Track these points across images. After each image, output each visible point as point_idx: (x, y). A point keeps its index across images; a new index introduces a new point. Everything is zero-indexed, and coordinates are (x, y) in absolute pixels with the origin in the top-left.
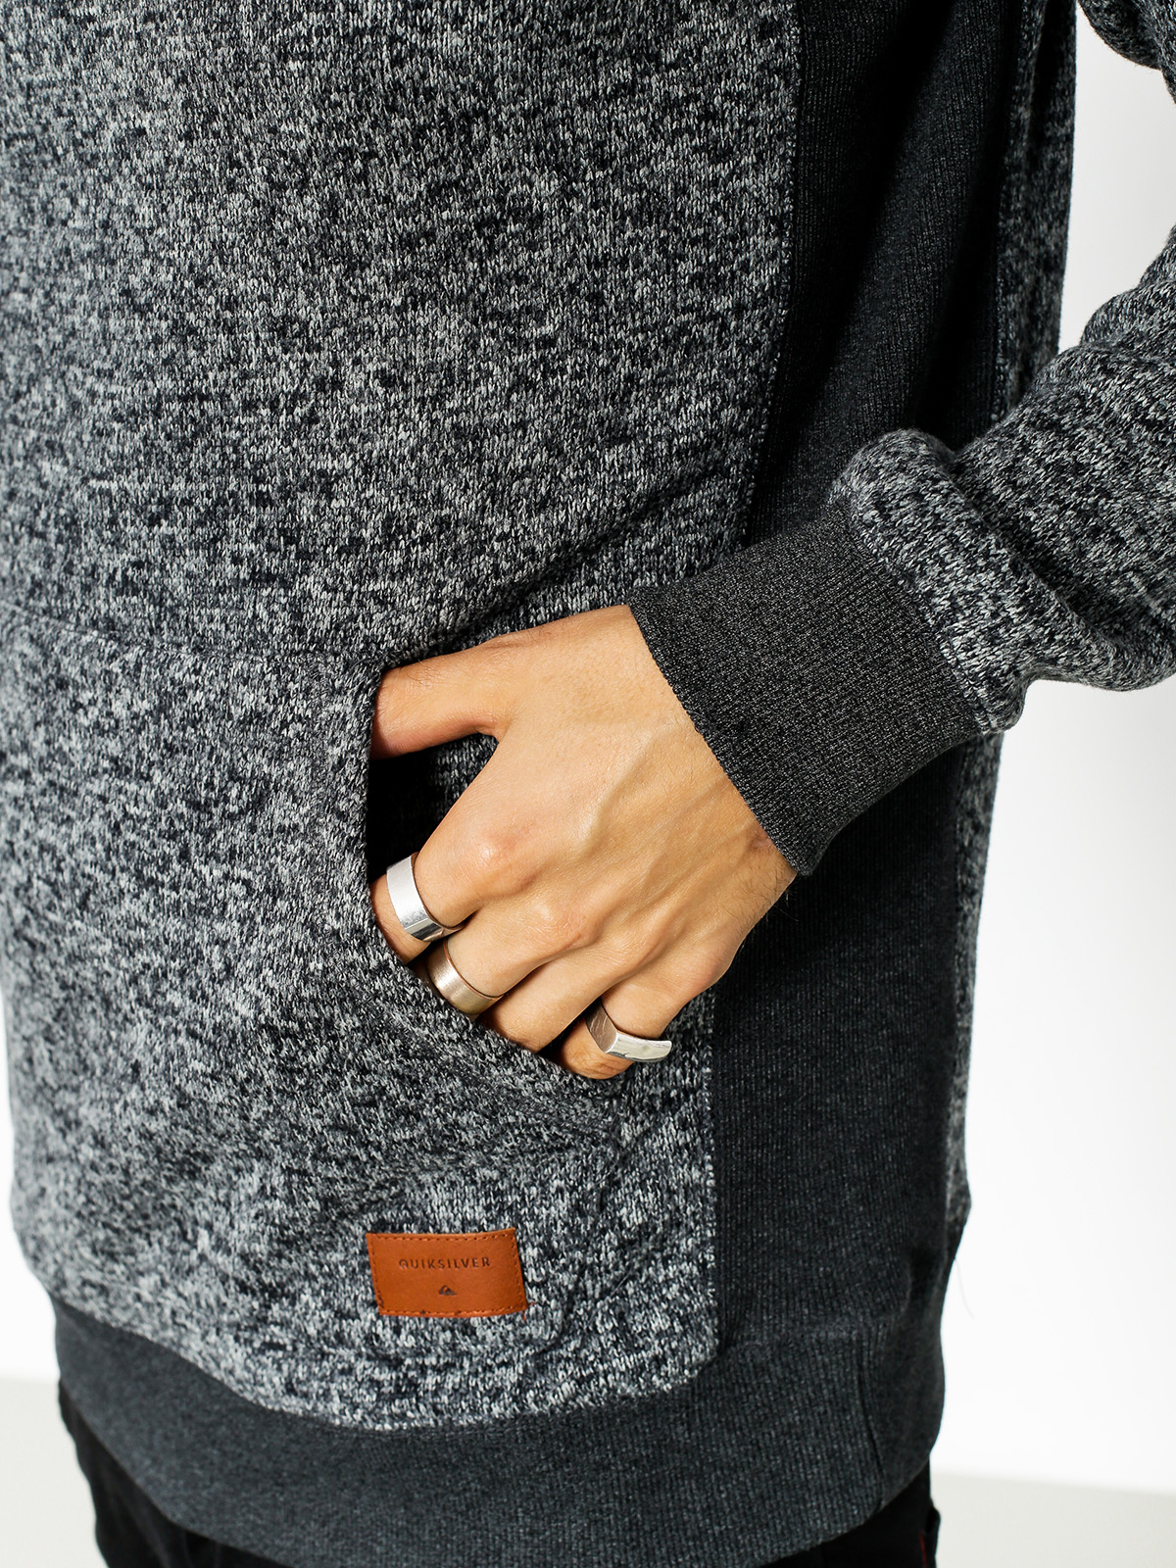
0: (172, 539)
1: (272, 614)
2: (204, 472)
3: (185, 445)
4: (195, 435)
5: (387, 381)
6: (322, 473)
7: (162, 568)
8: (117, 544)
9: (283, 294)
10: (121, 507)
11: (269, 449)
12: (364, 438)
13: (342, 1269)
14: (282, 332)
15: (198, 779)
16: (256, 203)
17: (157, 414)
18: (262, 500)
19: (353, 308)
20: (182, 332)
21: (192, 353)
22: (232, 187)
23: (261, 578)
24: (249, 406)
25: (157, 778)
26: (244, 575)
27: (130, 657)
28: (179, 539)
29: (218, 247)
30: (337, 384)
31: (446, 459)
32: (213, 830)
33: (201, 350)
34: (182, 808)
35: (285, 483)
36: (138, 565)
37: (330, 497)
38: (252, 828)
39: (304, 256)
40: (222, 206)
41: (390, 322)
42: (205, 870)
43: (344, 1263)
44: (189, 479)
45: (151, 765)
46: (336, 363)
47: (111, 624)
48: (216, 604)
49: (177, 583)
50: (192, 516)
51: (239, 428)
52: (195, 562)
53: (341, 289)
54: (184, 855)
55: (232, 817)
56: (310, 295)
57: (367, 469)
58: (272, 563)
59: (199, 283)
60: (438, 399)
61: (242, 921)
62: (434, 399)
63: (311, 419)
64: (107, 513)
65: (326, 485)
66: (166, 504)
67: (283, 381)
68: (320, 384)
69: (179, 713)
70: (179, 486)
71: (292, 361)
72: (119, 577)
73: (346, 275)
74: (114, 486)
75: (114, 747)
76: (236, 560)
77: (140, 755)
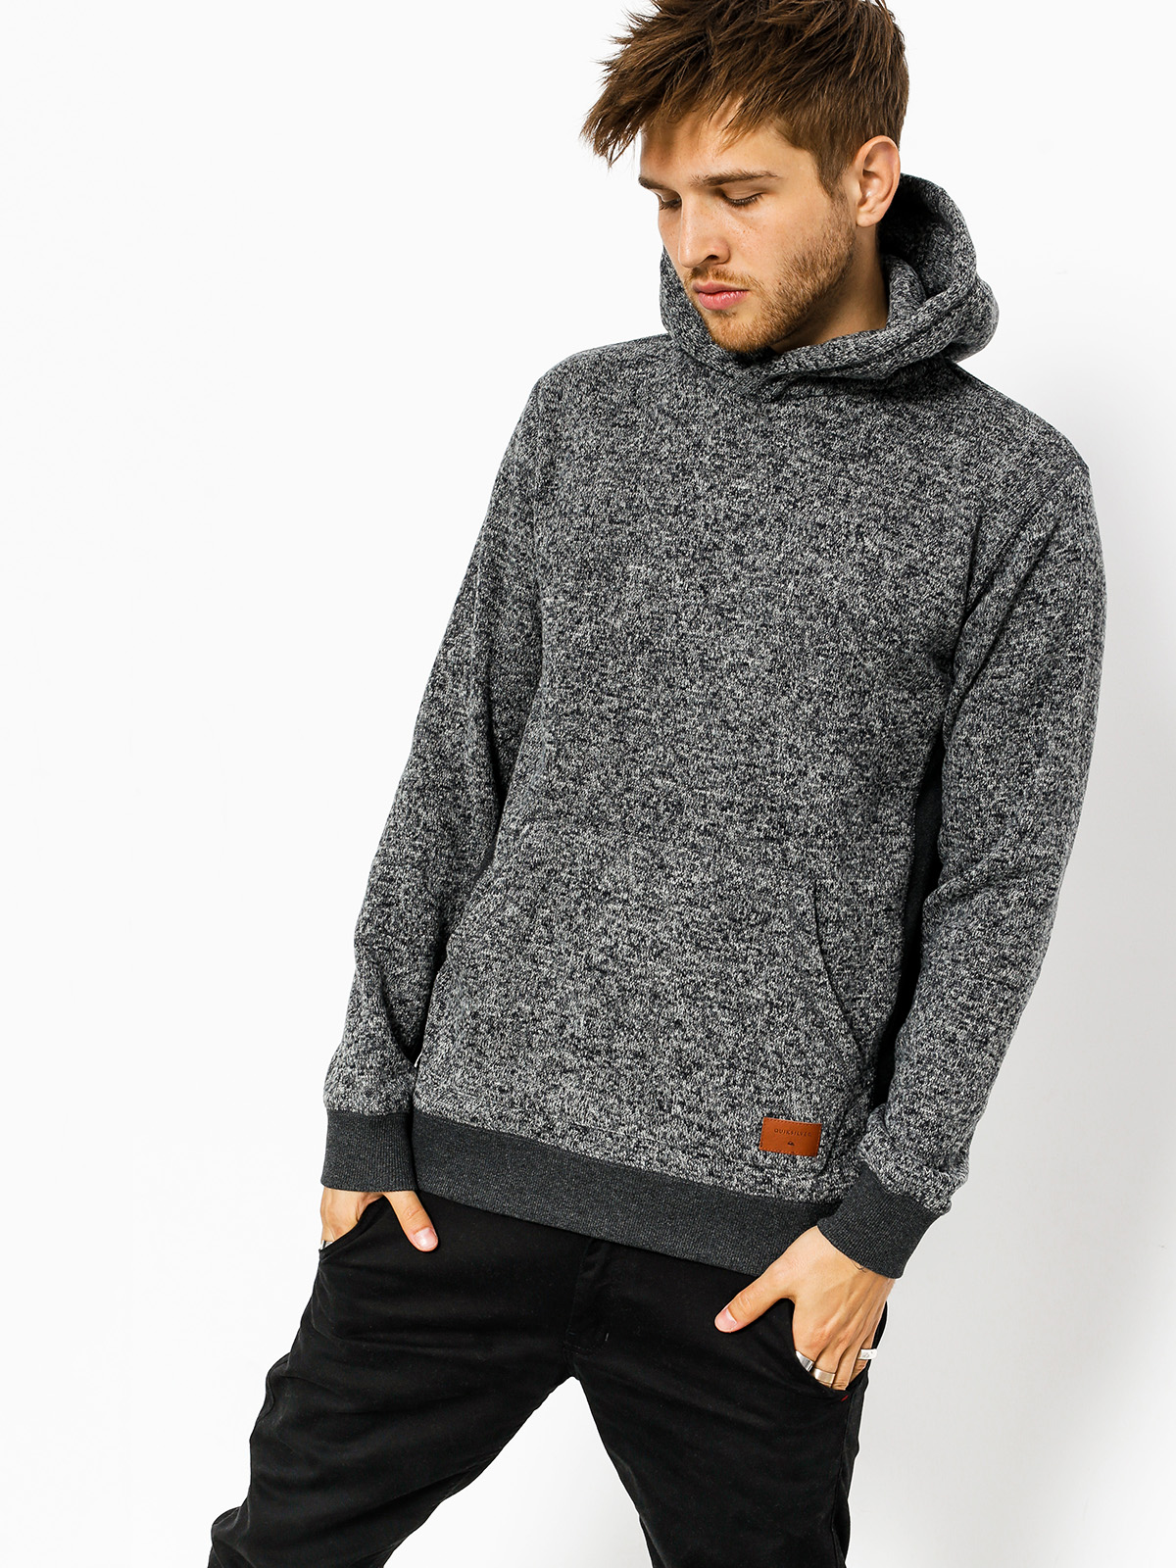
0: (731, 817)
2: (750, 794)
3: (743, 783)
4: (749, 780)
5: (823, 778)
6: (796, 805)
7: (725, 827)
8: (704, 815)
9: (793, 736)
10: (709, 802)
11: (778, 791)
12: (812, 796)
13: (748, 1129)
14: (790, 750)
15: (736, 909)
16: (792, 702)
17: (735, 769)
18: (772, 809)
19: (816, 749)
20: (752, 740)
21: (755, 749)
22: (784, 693)
23: (768, 839)
24: (773, 774)
25: (713, 908)
26: (761, 836)
27: (706, 860)
28: (735, 818)
29: (774, 713)
30: (805, 774)
31: (838, 811)
32: (742, 930)
33: (759, 749)
34: (727, 921)
35: (782, 805)
36: (713, 825)
37: (798, 814)
38: (762, 931)
39: (804, 725)
40: (778, 699)
41: (828, 757)
42: (736, 945)
43: (749, 1126)
44: (743, 796)
45: (710, 903)
46: (806, 767)
47: (694, 846)
49: (731, 834)
50: (742, 810)
51: (768, 781)
52: (741, 828)
53: (813, 740)
54: (726, 938)
55: (752, 926)
56: (802, 739)
57: (812, 807)
58: (773, 834)
59: (763, 724)
60: (839, 788)
61: (756, 964)
62: (838, 788)
63: (795, 784)
64: (702, 803)
65: (797, 809)
66: (731, 804)
67: (787, 768)
68: (800, 772)
69: (728, 884)
70: (738, 798)
71: (791, 761)
72: (702, 828)
73: (816, 736)
74: (709, 793)
75: (689, 894)
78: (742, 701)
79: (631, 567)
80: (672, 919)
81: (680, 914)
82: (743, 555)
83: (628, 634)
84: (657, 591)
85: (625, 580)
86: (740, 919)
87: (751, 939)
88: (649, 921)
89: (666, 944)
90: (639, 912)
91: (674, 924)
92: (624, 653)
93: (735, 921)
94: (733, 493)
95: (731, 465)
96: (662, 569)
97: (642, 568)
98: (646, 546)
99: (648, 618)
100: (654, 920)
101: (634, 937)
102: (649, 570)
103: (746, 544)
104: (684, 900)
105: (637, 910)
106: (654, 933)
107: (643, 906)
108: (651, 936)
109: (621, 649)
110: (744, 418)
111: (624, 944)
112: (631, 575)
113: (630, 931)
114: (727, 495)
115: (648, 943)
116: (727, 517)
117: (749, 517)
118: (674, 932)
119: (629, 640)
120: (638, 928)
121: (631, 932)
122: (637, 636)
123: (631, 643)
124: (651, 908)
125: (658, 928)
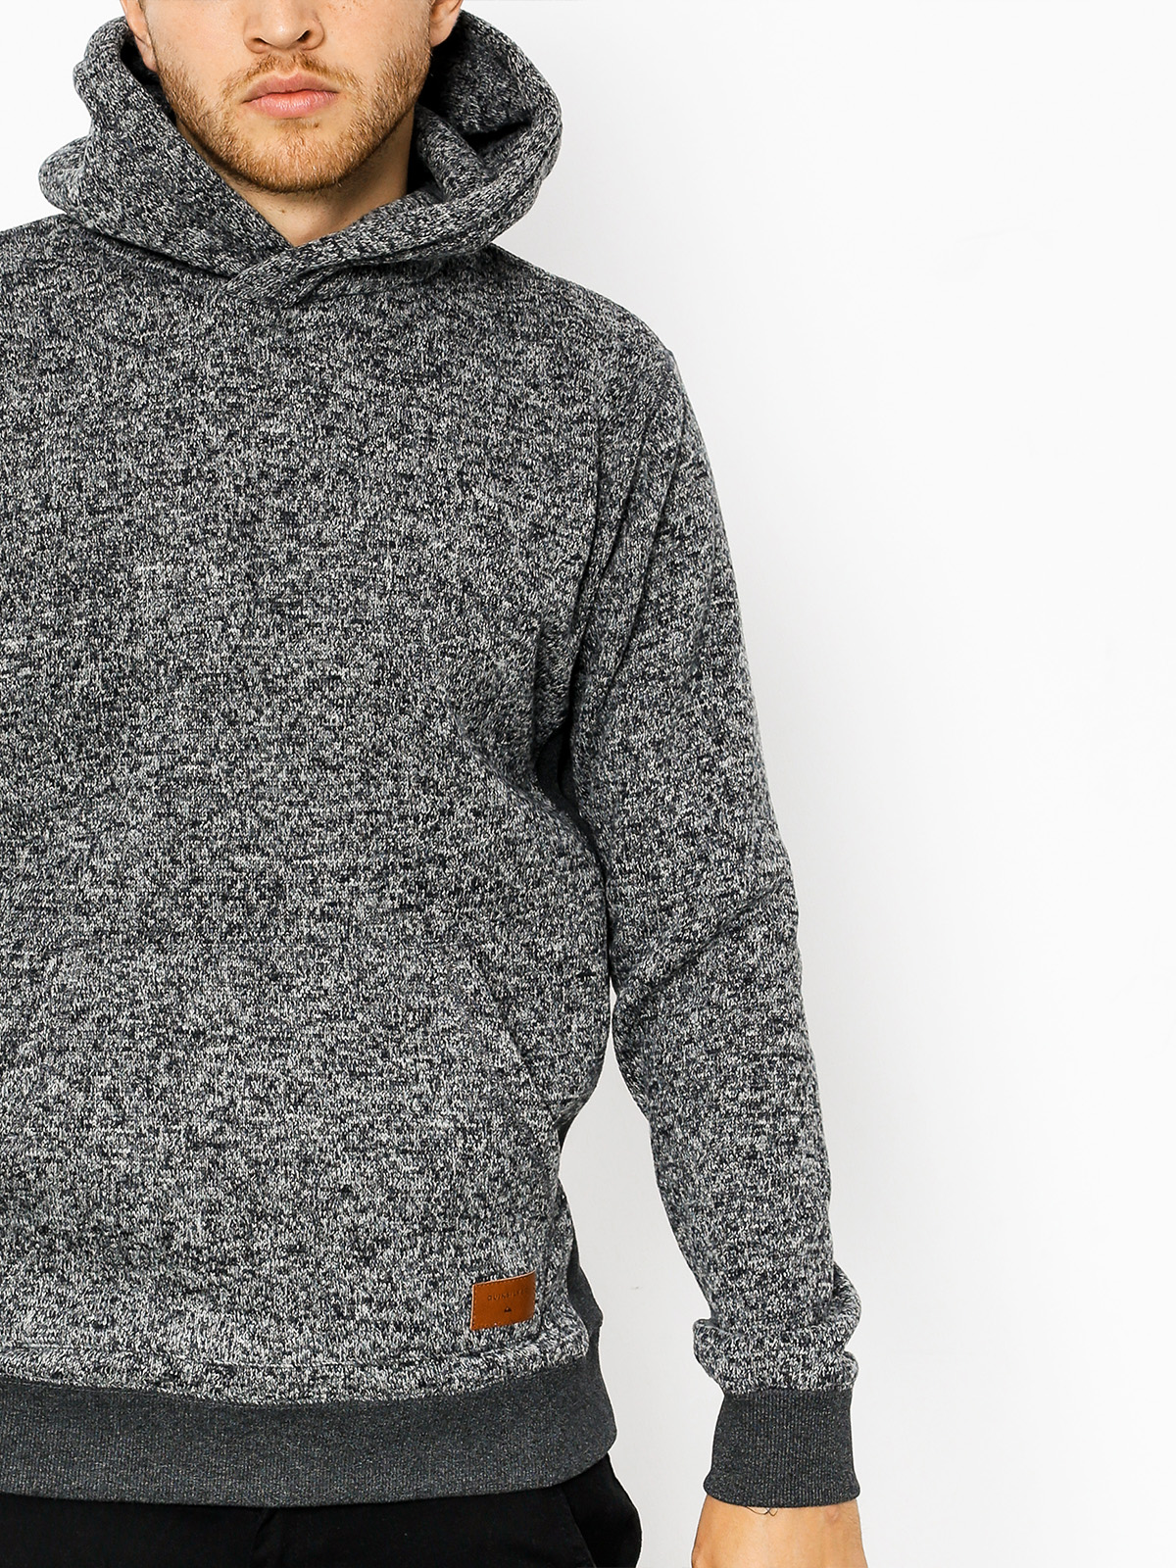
0: (357, 888)
1: (415, 925)
2: (377, 852)
3: (366, 838)
4: (372, 832)
5: (477, 814)
6: (441, 855)
7: (350, 904)
8: (316, 894)
9: (426, 766)
10: (320, 873)
11: (410, 841)
12: (464, 841)
13: (456, 1308)
14: (424, 784)
15: (389, 1012)
17: (351, 821)
20: (366, 778)
21: (373, 789)
23: (405, 907)
24: (403, 818)
25: (360, 1017)
26: (396, 906)
28: (362, 888)
29: (392, 739)
30: (451, 813)
31: (501, 853)
32: (402, 1038)
33: (378, 788)
34: (380, 1030)
36: (333, 904)
37: (445, 867)
40: (396, 719)
41: (479, 786)
42: (401, 1060)
43: (457, 1304)
44: (368, 856)
45: (353, 1011)
46: (451, 803)
47: (311, 938)
48: (382, 923)
49: (360, 911)
50: (370, 876)
51: (396, 829)
52: (371, 900)
54: (385, 1055)
57: (465, 855)
58: (411, 899)
59: (379, 754)
60: (499, 823)
62: (497, 823)
63: (436, 828)
64: (310, 877)
65: (443, 862)
66: (354, 871)
67: (422, 808)
68: (442, 812)
69: (372, 980)
70: (362, 860)
71: (428, 799)
72: (318, 912)
74: (316, 862)
75: (324, 1005)
76: (393, 898)
77: (345, 1006)
78: (341, 728)
79: (139, 569)
80: (309, 1046)
81: (319, 1036)
82: (296, 525)
83: (158, 664)
84: (188, 594)
85: (136, 589)
86: (396, 1023)
87: (416, 1048)
88: (275, 1058)
89: (308, 1083)
90: (256, 1049)
91: (313, 1053)
92: (158, 691)
93: (390, 1028)
94: (265, 440)
95: (252, 401)
96: (188, 562)
97: (158, 567)
98: (156, 535)
99: (182, 634)
100: (281, 1055)
101: (257, 1086)
102: (169, 568)
103: (299, 509)
104: (319, 1016)
105: (251, 1046)
106: (286, 1072)
107: (259, 1039)
108: (282, 1078)
109: (153, 686)
110: (253, 332)
111: (244, 1098)
112: (143, 580)
113: (249, 1079)
114: (257, 444)
115: (281, 1089)
116: (263, 475)
117: (295, 472)
118: (316, 1064)
119: (162, 671)
120: (261, 1071)
121: (251, 1079)
122: (172, 662)
123: (165, 675)
124: (273, 1039)
125: (290, 1064)
